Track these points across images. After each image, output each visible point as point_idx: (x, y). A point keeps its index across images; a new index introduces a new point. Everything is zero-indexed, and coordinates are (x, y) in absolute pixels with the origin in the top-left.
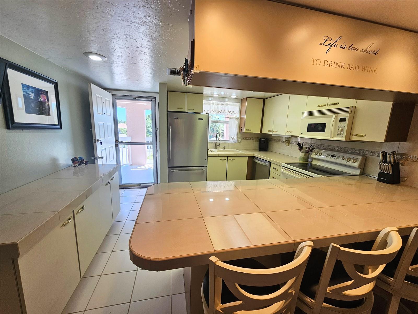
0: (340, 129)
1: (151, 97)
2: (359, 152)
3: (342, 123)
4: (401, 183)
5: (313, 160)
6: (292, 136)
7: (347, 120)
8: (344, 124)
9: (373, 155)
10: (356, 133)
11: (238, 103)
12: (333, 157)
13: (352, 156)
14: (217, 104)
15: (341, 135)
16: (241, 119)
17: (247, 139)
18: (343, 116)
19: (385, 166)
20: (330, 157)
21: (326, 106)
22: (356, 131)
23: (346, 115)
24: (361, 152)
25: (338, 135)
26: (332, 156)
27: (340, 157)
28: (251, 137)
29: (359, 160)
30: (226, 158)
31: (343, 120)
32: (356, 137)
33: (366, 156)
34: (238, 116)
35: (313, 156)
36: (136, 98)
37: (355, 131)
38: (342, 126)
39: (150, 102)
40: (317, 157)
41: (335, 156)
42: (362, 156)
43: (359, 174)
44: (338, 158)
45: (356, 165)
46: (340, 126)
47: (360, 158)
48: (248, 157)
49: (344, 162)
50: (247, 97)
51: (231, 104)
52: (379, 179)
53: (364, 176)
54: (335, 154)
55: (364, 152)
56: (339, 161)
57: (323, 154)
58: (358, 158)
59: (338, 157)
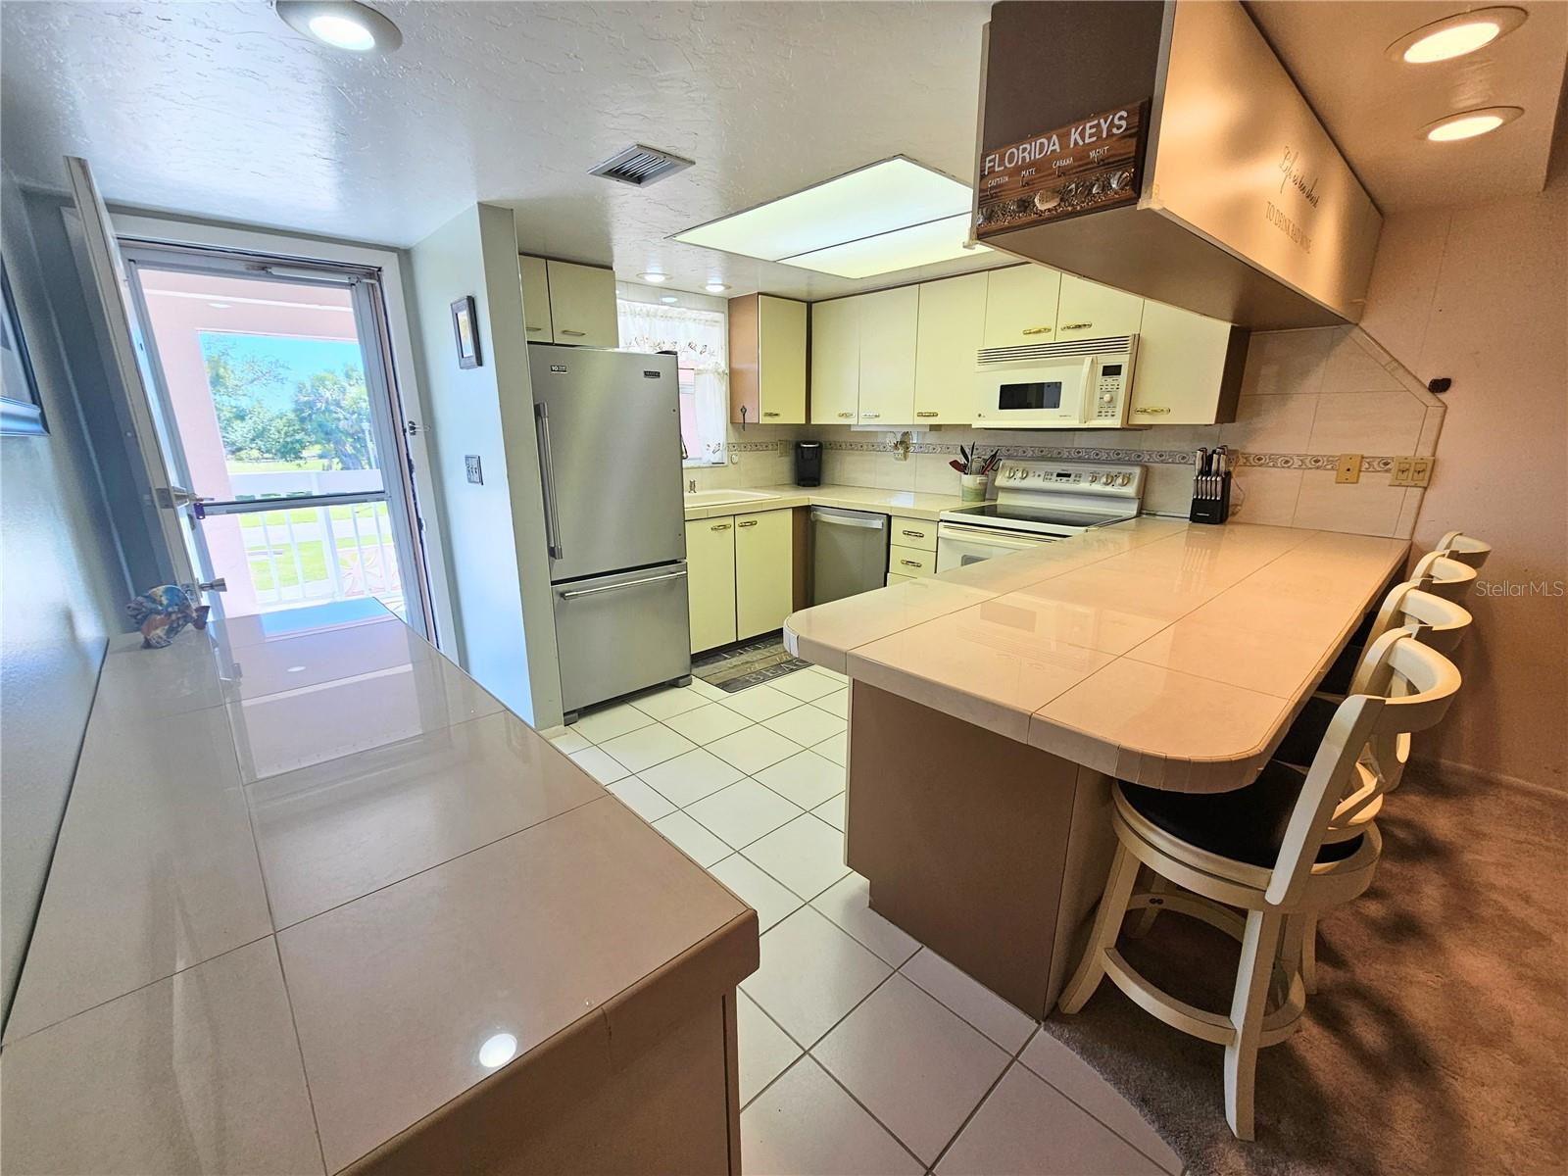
0: (1107, 397)
1: (352, 266)
2: (1127, 458)
3: (1110, 380)
4: (1229, 519)
5: (1000, 495)
6: (931, 425)
7: (1124, 371)
8: (1116, 383)
9: (1162, 462)
10: (1144, 407)
11: (717, 314)
12: (1065, 479)
13: (1114, 470)
14: (648, 316)
15: (1110, 414)
16: (733, 376)
17: (756, 447)
18: (1112, 360)
19: (1209, 483)
20: (1054, 477)
21: (1053, 331)
22: (1146, 398)
23: (1122, 359)
24: (1133, 457)
25: (1101, 412)
26: (1059, 475)
27: (1083, 477)
28: (766, 440)
29: (1134, 477)
30: (730, 521)
31: (1112, 371)
32: (1146, 416)
33: (1146, 466)
34: (723, 366)
35: (1001, 480)
36: (263, 267)
37: (1141, 402)
38: (1109, 387)
39: (347, 293)
40: (1012, 483)
41: (1069, 476)
42: (1142, 466)
43: (1135, 513)
44: (1078, 479)
45: (1131, 490)
46: (1104, 387)
47: (1137, 471)
48: (794, 508)
49: (1097, 487)
50: (759, 294)
51: (693, 316)
52: (1194, 518)
53: (1144, 516)
54: (1064, 468)
55: (1139, 456)
56: (1084, 486)
57: (1031, 474)
58: (1130, 474)
59: (1076, 476)
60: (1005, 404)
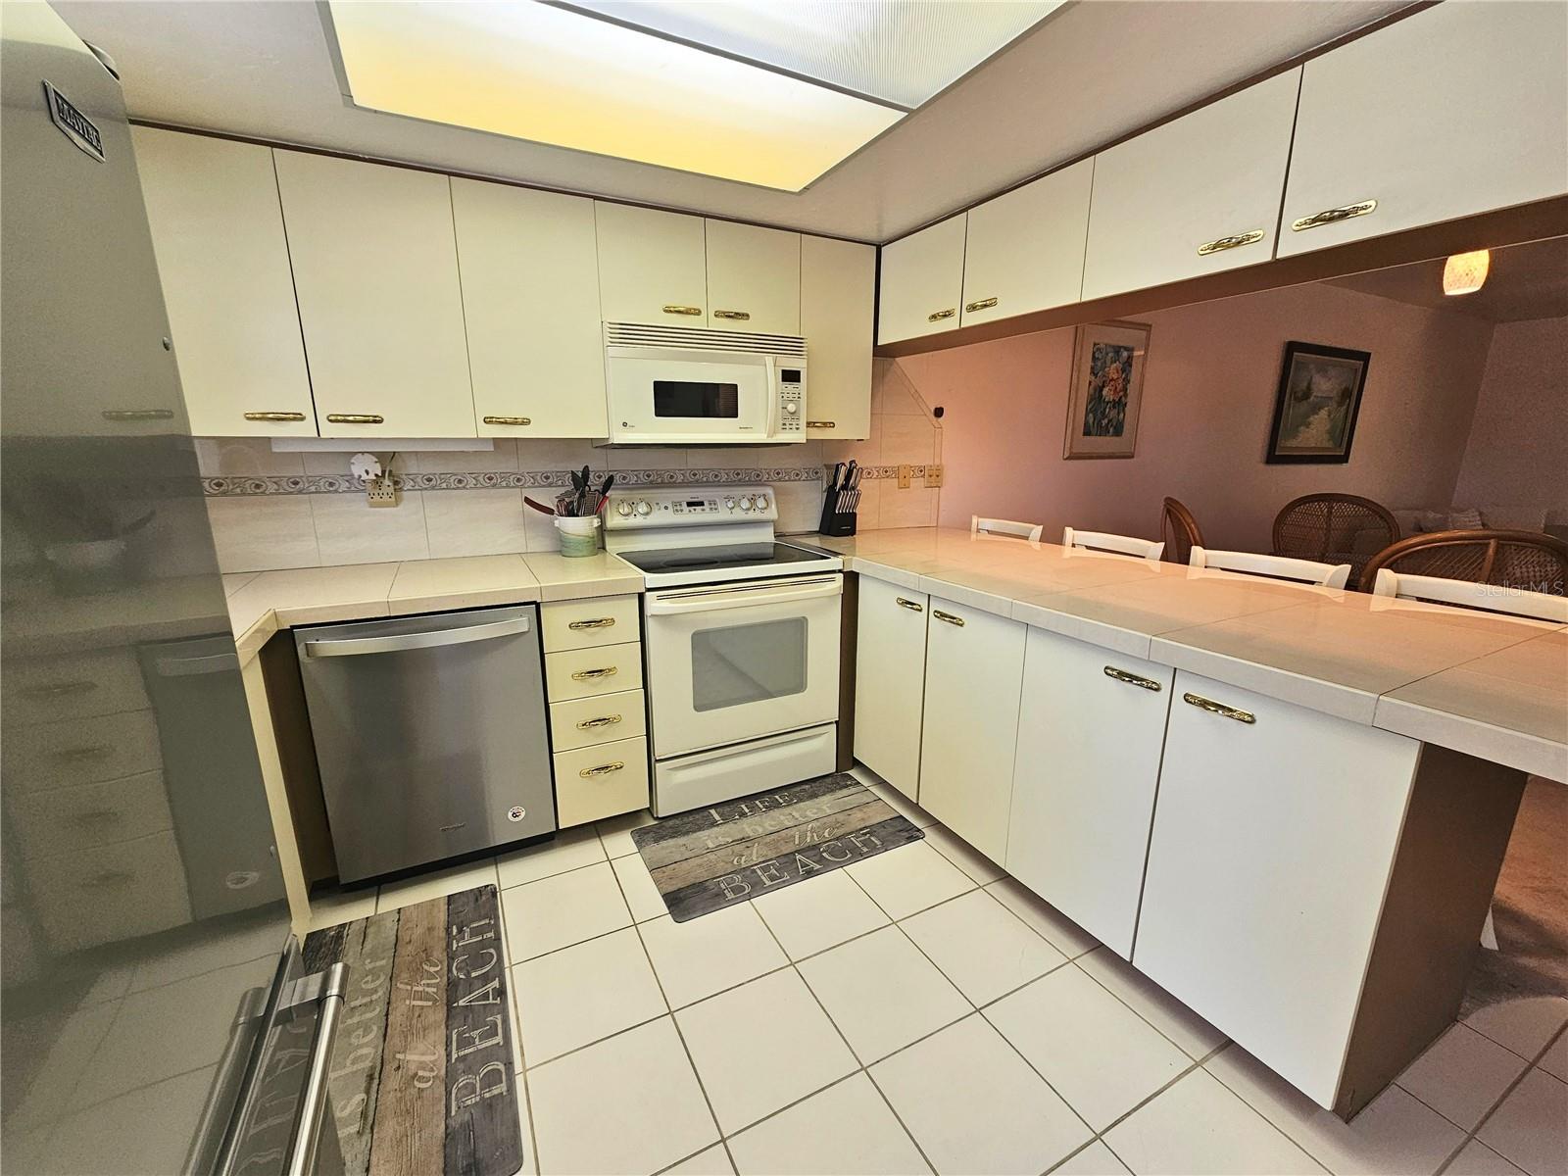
0: (791, 407)
2: (747, 479)
3: (790, 386)
7: (804, 376)
8: (796, 391)
15: (794, 427)
18: (791, 363)
20: (682, 507)
21: (705, 314)
23: (800, 365)
24: (753, 476)
25: (784, 424)
26: (690, 504)
27: (719, 503)
31: (791, 377)
35: (615, 519)
38: (791, 395)
40: (637, 520)
41: (701, 504)
44: (713, 506)
46: (785, 395)
49: (739, 515)
55: (758, 476)
57: (655, 507)
59: (710, 504)
60: (662, 409)
